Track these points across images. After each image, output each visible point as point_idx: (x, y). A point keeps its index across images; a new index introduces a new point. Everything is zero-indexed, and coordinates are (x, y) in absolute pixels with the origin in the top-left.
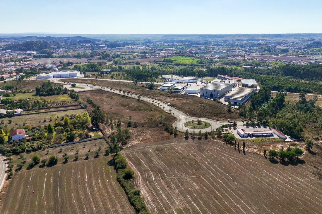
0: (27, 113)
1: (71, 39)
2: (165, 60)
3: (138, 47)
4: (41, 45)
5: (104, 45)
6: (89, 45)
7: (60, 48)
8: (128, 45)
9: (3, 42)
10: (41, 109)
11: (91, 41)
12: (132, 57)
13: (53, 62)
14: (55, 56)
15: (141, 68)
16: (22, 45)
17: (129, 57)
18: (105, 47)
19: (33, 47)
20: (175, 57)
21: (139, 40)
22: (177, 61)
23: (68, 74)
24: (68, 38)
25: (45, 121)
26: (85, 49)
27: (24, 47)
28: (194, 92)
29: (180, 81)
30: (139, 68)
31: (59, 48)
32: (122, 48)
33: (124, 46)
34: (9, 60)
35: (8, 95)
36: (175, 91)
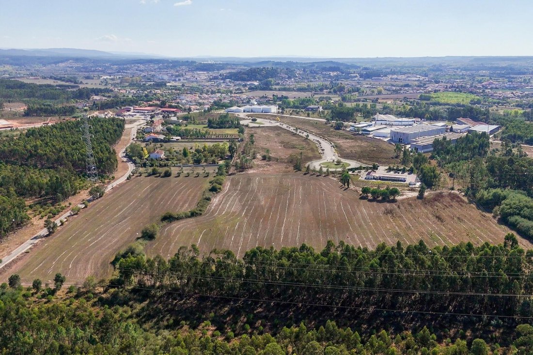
0: (183, 140)
1: (316, 65)
2: (423, 98)
3: (408, 77)
4: (266, 73)
5: (355, 75)
6: (335, 73)
7: (291, 78)
8: (394, 73)
9: (230, 68)
10: (199, 139)
11: (342, 67)
12: (376, 92)
13: (265, 96)
14: (275, 88)
15: (369, 106)
16: (244, 73)
17: (373, 92)
18: (356, 76)
19: (256, 76)
20: (448, 92)
21: (422, 67)
22: (436, 99)
23: (261, 109)
24: (313, 64)
25: (191, 148)
26: (325, 80)
27: (246, 76)
28: (385, 135)
29: (388, 123)
30: (366, 105)
31: (289, 78)
32: (381, 79)
33: (385, 76)
34: (217, 91)
35: (180, 125)
36: (363, 132)
